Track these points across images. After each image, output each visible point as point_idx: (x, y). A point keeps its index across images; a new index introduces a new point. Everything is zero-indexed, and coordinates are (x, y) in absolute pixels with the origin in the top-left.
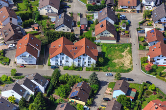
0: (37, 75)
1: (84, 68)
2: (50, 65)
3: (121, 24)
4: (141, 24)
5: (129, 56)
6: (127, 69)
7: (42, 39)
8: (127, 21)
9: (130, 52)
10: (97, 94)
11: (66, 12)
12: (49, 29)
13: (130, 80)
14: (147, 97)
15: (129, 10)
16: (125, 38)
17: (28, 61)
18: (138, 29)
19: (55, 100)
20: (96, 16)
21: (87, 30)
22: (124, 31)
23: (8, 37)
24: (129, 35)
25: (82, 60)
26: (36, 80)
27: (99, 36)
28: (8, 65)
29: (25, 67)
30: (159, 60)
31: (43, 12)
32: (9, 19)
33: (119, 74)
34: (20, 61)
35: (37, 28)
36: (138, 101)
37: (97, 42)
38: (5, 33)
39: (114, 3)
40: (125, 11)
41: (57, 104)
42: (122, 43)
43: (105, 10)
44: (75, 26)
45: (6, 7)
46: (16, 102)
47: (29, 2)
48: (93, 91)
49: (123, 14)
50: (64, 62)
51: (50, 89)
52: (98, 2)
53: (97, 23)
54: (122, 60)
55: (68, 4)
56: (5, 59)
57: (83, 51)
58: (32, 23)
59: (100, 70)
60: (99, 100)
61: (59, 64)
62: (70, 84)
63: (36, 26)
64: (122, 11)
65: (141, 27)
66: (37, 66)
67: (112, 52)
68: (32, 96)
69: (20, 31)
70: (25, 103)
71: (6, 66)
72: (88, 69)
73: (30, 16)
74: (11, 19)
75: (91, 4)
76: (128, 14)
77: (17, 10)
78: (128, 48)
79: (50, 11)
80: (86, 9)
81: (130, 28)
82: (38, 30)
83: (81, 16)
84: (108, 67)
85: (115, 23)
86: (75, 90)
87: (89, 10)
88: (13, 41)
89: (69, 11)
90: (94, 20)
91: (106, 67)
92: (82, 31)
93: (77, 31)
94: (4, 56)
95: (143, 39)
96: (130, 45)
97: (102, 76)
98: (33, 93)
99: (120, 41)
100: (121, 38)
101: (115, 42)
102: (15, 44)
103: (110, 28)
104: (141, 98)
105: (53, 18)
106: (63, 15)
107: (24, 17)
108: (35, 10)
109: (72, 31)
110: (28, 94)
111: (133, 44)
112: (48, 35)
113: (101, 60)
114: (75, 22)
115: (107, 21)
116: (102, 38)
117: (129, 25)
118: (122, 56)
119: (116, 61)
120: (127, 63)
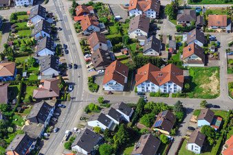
0: (122, 104)
1: (171, 94)
2: (136, 92)
3: (210, 46)
4: (231, 45)
5: (217, 81)
6: (213, 95)
7: (131, 63)
8: (216, 42)
9: (218, 76)
10: (182, 122)
11: (155, 34)
12: (138, 52)
13: (216, 107)
15: (219, 30)
16: (214, 61)
17: (115, 88)
18: (227, 51)
19: (139, 130)
20: (185, 38)
21: (175, 53)
22: (213, 54)
23: (98, 64)
24: (217, 58)
25: (167, 87)
26: (121, 109)
27: (187, 60)
28: (97, 91)
29: (112, 93)
31: (133, 35)
32: (99, 44)
33: (204, 101)
34: (107, 88)
35: (126, 52)
36: (223, 131)
37: (184, 66)
38: (94, 59)
39: (204, 23)
40: (215, 32)
41: (141, 134)
42: (211, 66)
43: (194, 32)
44: (163, 49)
45: (97, 32)
46: (102, 131)
47: (120, 25)
48: (177, 120)
49: (213, 35)
50: (150, 88)
51: (135, 118)
52: (188, 22)
53: (186, 45)
54: (209, 85)
55: (158, 25)
56: (94, 86)
57: (168, 78)
58: (122, 48)
59: (186, 96)
60: (183, 129)
61: (146, 90)
62: (155, 113)
63: (125, 51)
64: (212, 31)
65: (231, 48)
66: (124, 92)
67: (200, 76)
68: (117, 125)
69: (109, 57)
70: (110, 133)
71: (95, 93)
72: (174, 95)
73: (120, 40)
74: (101, 45)
75: (181, 26)
76: (218, 34)
77: (108, 34)
78: (216, 72)
79: (139, 35)
80: (176, 30)
81: (219, 50)
82: (127, 54)
83: (170, 38)
84: (194, 93)
85: (204, 45)
86: (160, 120)
87: (178, 31)
88: (102, 67)
89: (158, 32)
90: (183, 42)
91: (192, 92)
92: (170, 55)
93: (165, 55)
94: (93, 82)
95: (231, 62)
96: (219, 68)
97: (189, 102)
98: (118, 123)
99: (208, 64)
100: (209, 61)
101: (203, 65)
102: (104, 70)
103: (198, 51)
104: (227, 126)
105: (142, 42)
106: (151, 38)
107: (114, 41)
108: (125, 33)
109: (160, 54)
110: (113, 124)
111: (221, 68)
112: (135, 60)
113: (187, 86)
114: (164, 45)
115: (195, 44)
116: (189, 62)
117: (219, 47)
118: (210, 81)
119: (203, 86)
120: (214, 88)
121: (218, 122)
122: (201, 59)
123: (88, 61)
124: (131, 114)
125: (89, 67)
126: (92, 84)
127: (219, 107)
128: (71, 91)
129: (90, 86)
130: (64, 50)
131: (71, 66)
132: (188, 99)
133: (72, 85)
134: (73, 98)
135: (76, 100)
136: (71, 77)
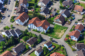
2: (28, 27)
4: (79, 20)
5: (63, 33)
6: (58, 37)
9: (65, 31)
10: (39, 44)
12: (38, 12)
14: (58, 51)
15: (78, 13)
16: (67, 25)
17: (20, 23)
18: (76, 22)
20: (61, 12)
21: (53, 16)
22: (69, 22)
23: (18, 11)
28: (12, 23)
29: (18, 25)
30: (73, 37)
34: (17, 22)
35: (33, 11)
36: (52, 51)
37: (54, 23)
38: (18, 9)
41: (20, 43)
43: (65, 10)
44: (49, 14)
48: (37, 42)
49: (74, 14)
51: (21, 37)
52: (67, 6)
55: (54, 3)
56: (12, 20)
59: (47, 35)
61: (32, 28)
64: (75, 12)
65: (78, 22)
66: (23, 26)
67: (58, 29)
69: (24, 10)
72: (42, 33)
73: (33, 5)
75: (63, 6)
76: (77, 14)
78: (66, 29)
79: (42, 5)
81: (73, 21)
83: (55, 10)
85: (67, 17)
87: (60, 8)
88: (19, 14)
89: (52, 6)
91: (50, 34)
92: (50, 17)
93: (48, 16)
95: (74, 27)
97: (47, 38)
98: (13, 36)
99: (64, 25)
101: (61, 25)
104: (55, 50)
105: (42, 8)
111: (68, 28)
114: (50, 12)
115: (61, 15)
116: (56, 22)
117: (73, 19)
118: (60, 32)
119: (56, 33)
120: (60, 35)
121: (52, 48)
122: (61, 22)
123: (15, 10)
124: (20, 34)
125: (15, 12)
126: (12, 19)
127: (57, 43)
128: (3, 19)
129: (11, 20)
130: (8, 3)
131: (8, 10)
132: (47, 36)
133: (4, 17)
134: (2, 22)
135: (3, 23)
136: (6, 14)
